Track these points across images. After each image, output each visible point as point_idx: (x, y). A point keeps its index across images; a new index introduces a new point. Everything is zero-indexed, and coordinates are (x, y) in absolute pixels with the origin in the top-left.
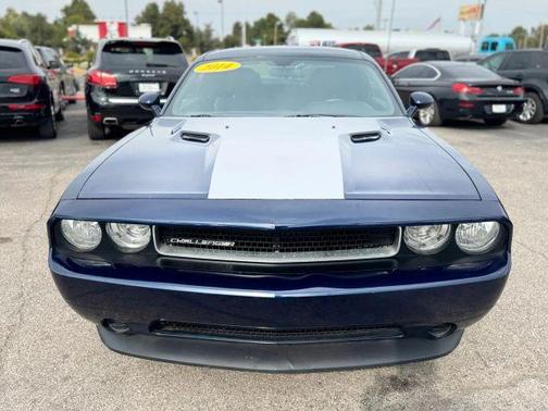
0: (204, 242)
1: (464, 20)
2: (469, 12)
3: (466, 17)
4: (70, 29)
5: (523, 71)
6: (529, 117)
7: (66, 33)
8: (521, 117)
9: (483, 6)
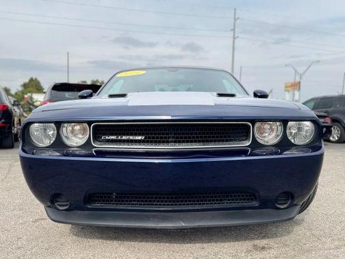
0: (124, 138)
1: (288, 91)
2: (291, 86)
3: (290, 89)
4: (26, 96)
5: (329, 110)
6: (337, 138)
7: (23, 98)
8: (331, 138)
9: (299, 83)
